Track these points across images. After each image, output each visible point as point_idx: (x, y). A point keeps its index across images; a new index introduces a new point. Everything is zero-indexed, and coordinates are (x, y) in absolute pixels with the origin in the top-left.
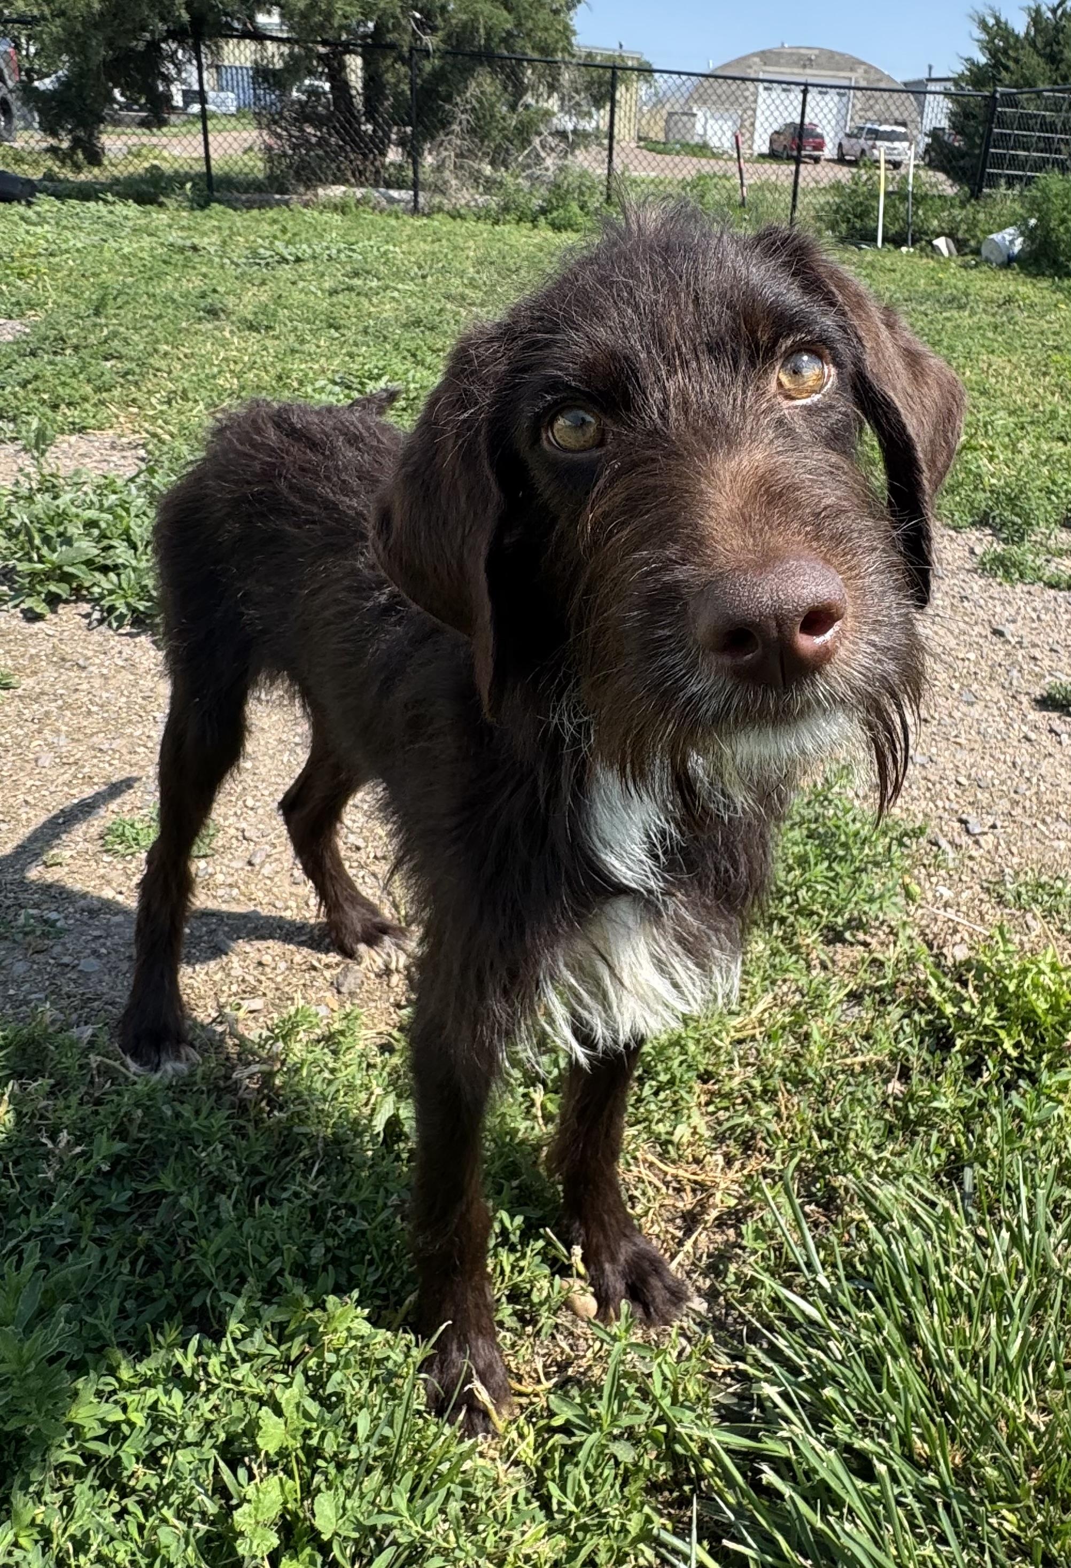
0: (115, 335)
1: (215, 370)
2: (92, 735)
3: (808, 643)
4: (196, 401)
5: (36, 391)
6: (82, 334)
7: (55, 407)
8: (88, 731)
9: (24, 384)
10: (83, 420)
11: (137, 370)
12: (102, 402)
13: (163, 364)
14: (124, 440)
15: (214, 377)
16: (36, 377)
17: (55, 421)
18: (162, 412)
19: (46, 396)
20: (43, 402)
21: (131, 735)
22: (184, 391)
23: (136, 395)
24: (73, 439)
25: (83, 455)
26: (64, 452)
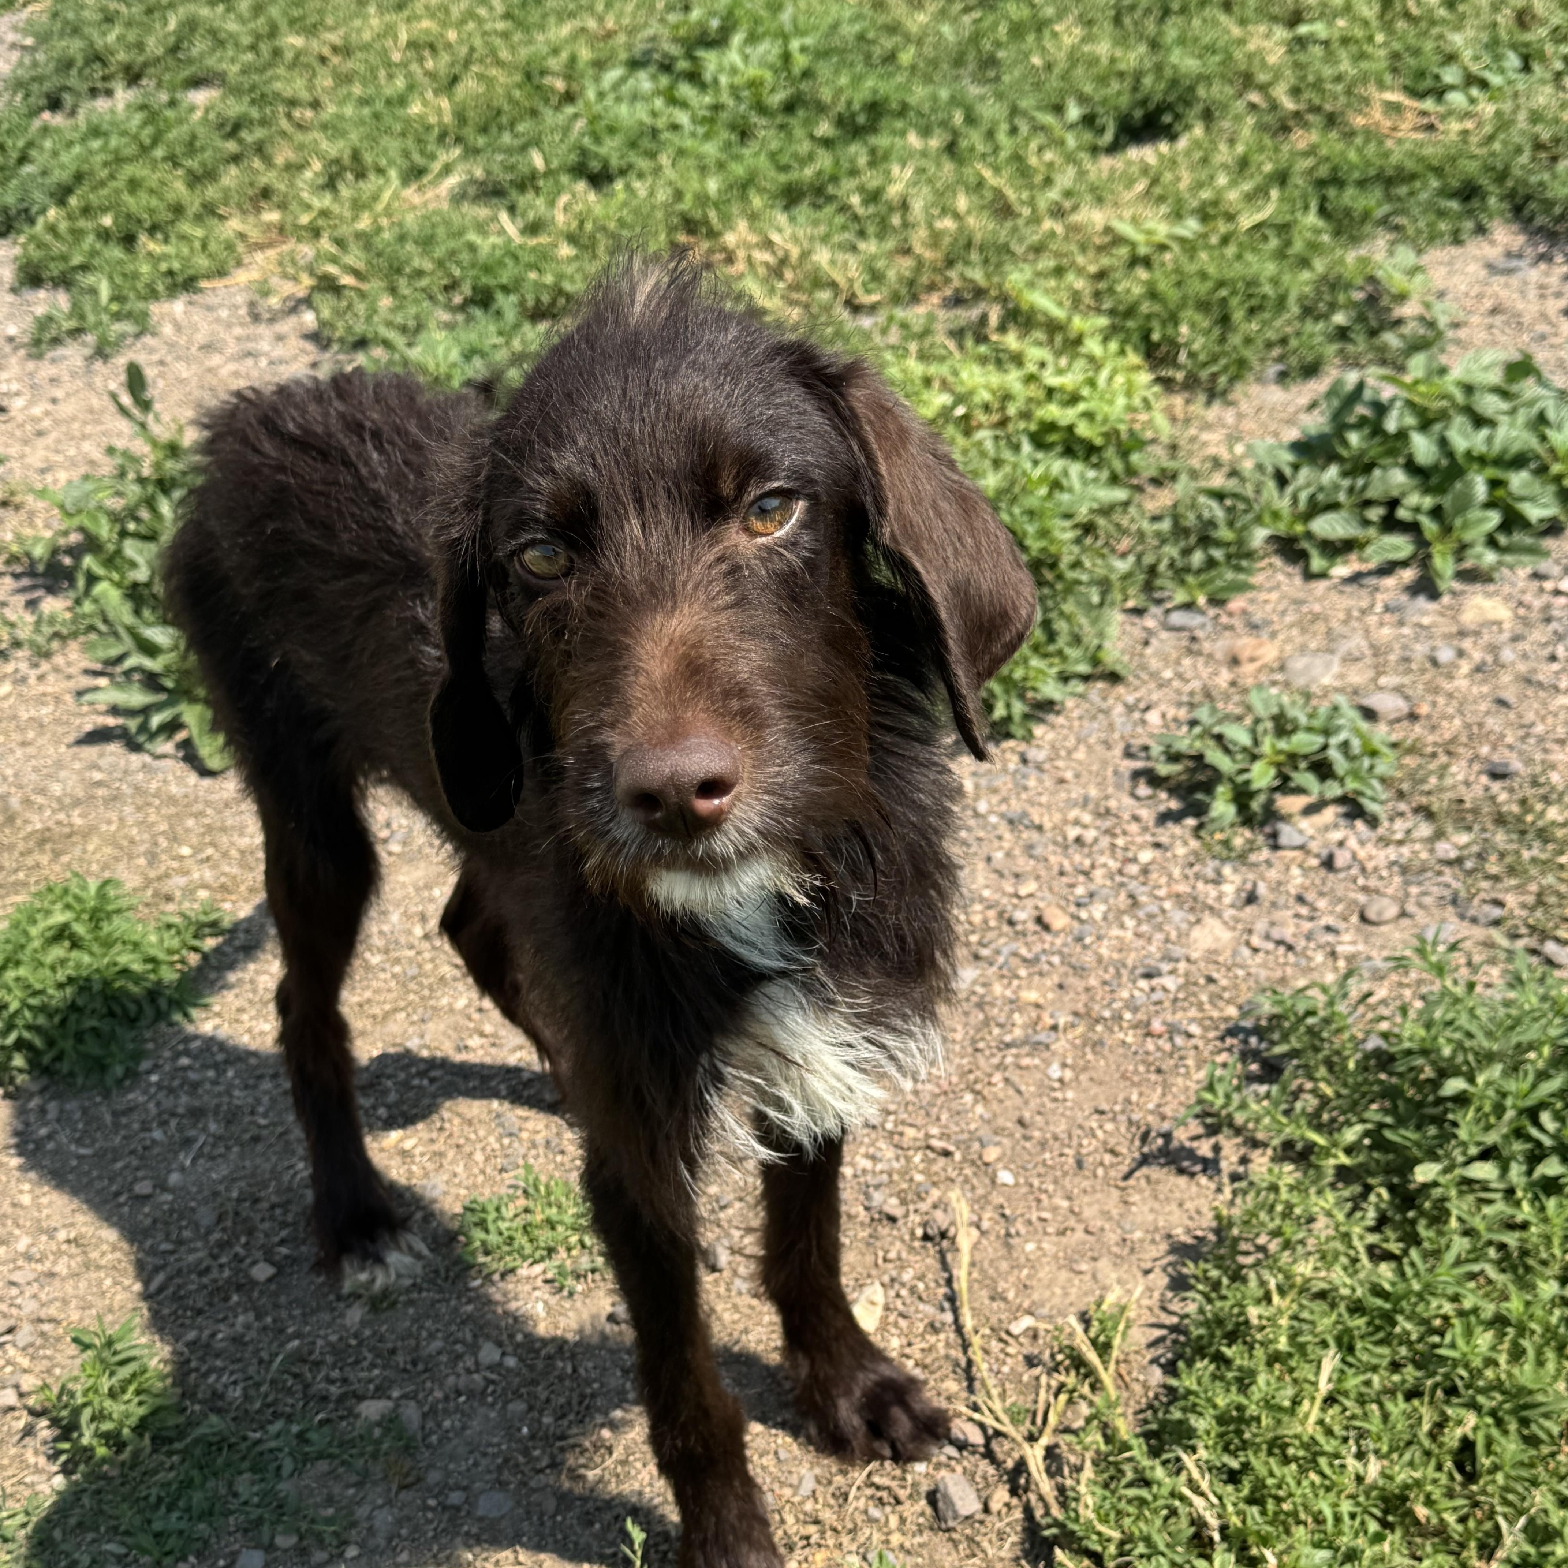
0: (191, 25)
1: (400, 83)
2: (386, 1015)
3: (705, 806)
4: (380, 171)
5: (86, 211)
6: (132, 37)
7: (128, 241)
8: (376, 1010)
9: (61, 195)
10: (186, 261)
11: (255, 113)
12: (209, 210)
13: (297, 86)
14: (274, 301)
15: (402, 101)
16: (79, 177)
17: (136, 276)
18: (324, 213)
19: (107, 221)
20: (104, 235)
21: (451, 1010)
22: (356, 156)
23: (267, 178)
24: (178, 307)
25: (208, 348)
26: (171, 345)
